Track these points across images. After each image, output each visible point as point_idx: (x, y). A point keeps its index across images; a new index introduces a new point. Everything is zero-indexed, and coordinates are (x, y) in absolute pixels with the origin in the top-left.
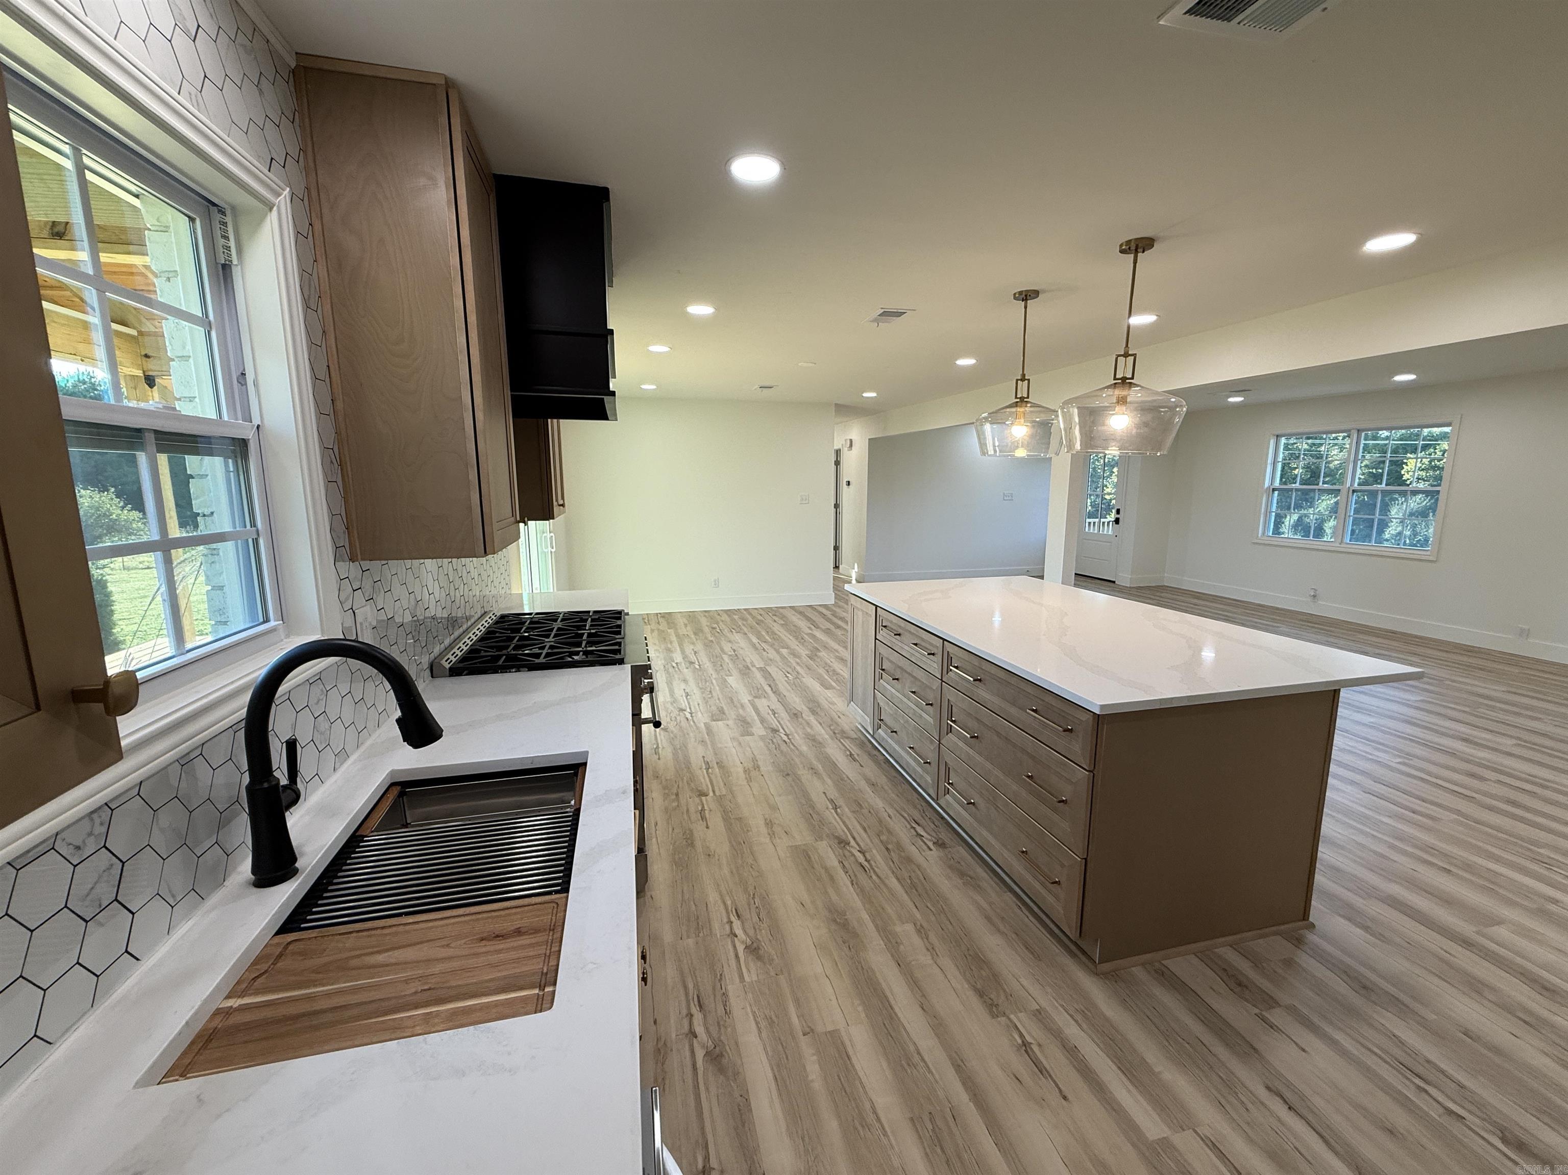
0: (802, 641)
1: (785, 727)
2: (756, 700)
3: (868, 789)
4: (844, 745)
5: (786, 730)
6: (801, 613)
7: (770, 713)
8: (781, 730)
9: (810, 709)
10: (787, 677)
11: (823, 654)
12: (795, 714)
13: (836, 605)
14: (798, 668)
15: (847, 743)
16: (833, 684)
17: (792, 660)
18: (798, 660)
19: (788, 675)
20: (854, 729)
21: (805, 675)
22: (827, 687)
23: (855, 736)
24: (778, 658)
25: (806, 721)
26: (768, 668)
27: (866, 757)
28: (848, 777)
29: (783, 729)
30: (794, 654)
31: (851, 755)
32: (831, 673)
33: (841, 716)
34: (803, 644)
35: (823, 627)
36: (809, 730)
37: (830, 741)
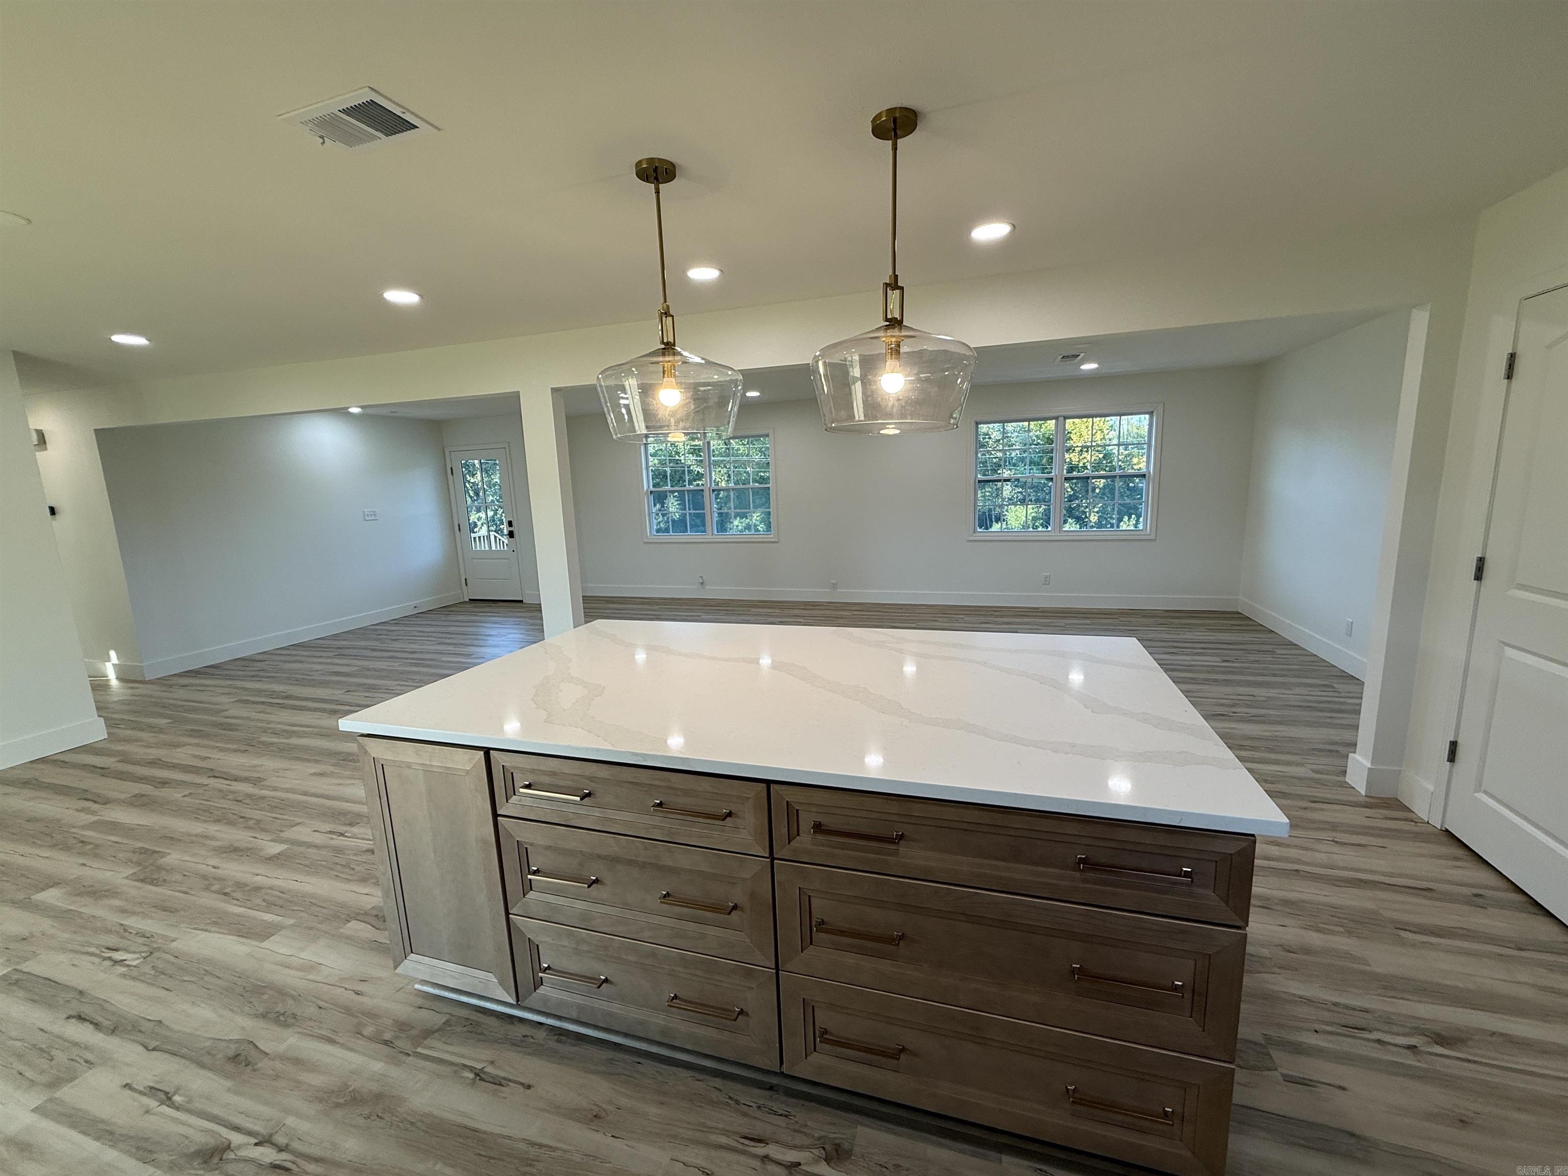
0: (95, 852)
1: (237, 1120)
2: (66, 1093)
3: (598, 1137)
4: (441, 1061)
5: (248, 1124)
6: (26, 784)
7: (152, 1103)
8: (236, 1138)
9: (264, 1016)
10: (121, 962)
11: (174, 857)
12: (235, 1059)
13: (112, 737)
14: (131, 922)
15: (438, 1048)
16: (268, 917)
17: (88, 908)
18: (116, 902)
19: (118, 956)
20: (420, 1001)
21: (171, 933)
22: (264, 933)
23: (439, 1020)
24: (45, 924)
25: (283, 1058)
26: (29, 966)
27: (513, 1056)
28: (533, 1144)
29: (237, 1129)
30: (96, 893)
31: (479, 1075)
32: (238, 895)
33: (360, 987)
34: (96, 856)
35: (123, 796)
36: (317, 1080)
37: (395, 1073)
